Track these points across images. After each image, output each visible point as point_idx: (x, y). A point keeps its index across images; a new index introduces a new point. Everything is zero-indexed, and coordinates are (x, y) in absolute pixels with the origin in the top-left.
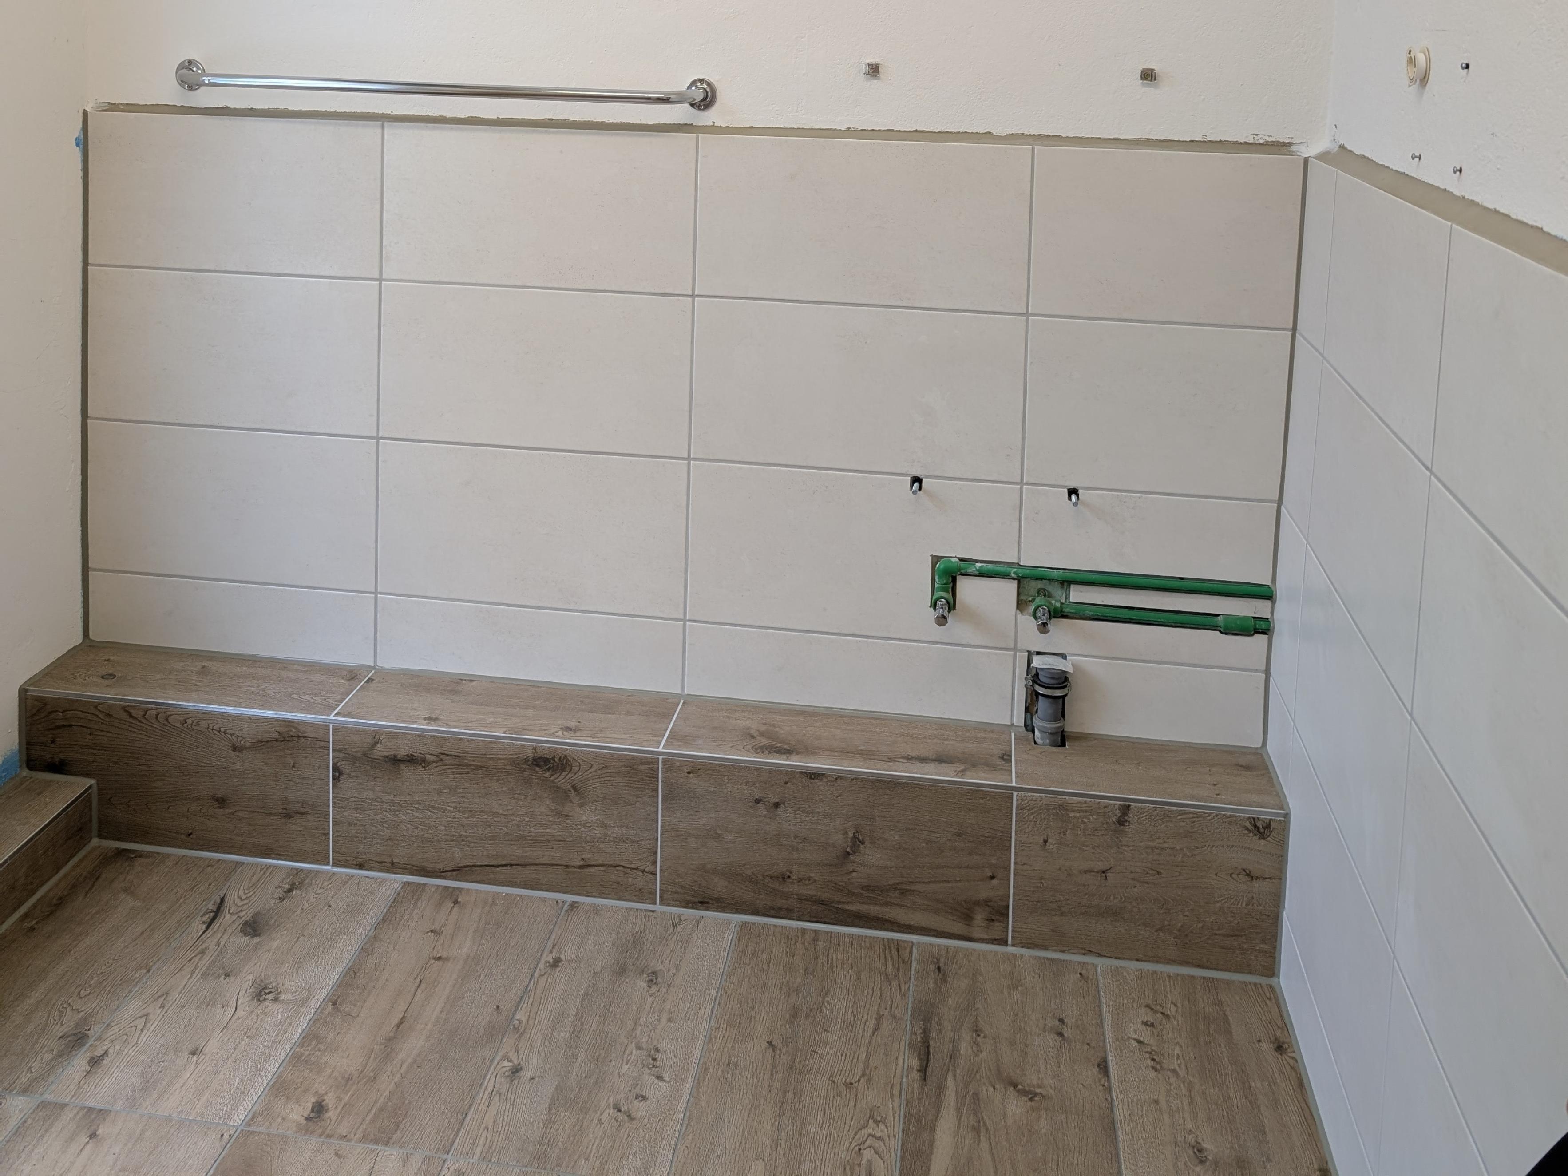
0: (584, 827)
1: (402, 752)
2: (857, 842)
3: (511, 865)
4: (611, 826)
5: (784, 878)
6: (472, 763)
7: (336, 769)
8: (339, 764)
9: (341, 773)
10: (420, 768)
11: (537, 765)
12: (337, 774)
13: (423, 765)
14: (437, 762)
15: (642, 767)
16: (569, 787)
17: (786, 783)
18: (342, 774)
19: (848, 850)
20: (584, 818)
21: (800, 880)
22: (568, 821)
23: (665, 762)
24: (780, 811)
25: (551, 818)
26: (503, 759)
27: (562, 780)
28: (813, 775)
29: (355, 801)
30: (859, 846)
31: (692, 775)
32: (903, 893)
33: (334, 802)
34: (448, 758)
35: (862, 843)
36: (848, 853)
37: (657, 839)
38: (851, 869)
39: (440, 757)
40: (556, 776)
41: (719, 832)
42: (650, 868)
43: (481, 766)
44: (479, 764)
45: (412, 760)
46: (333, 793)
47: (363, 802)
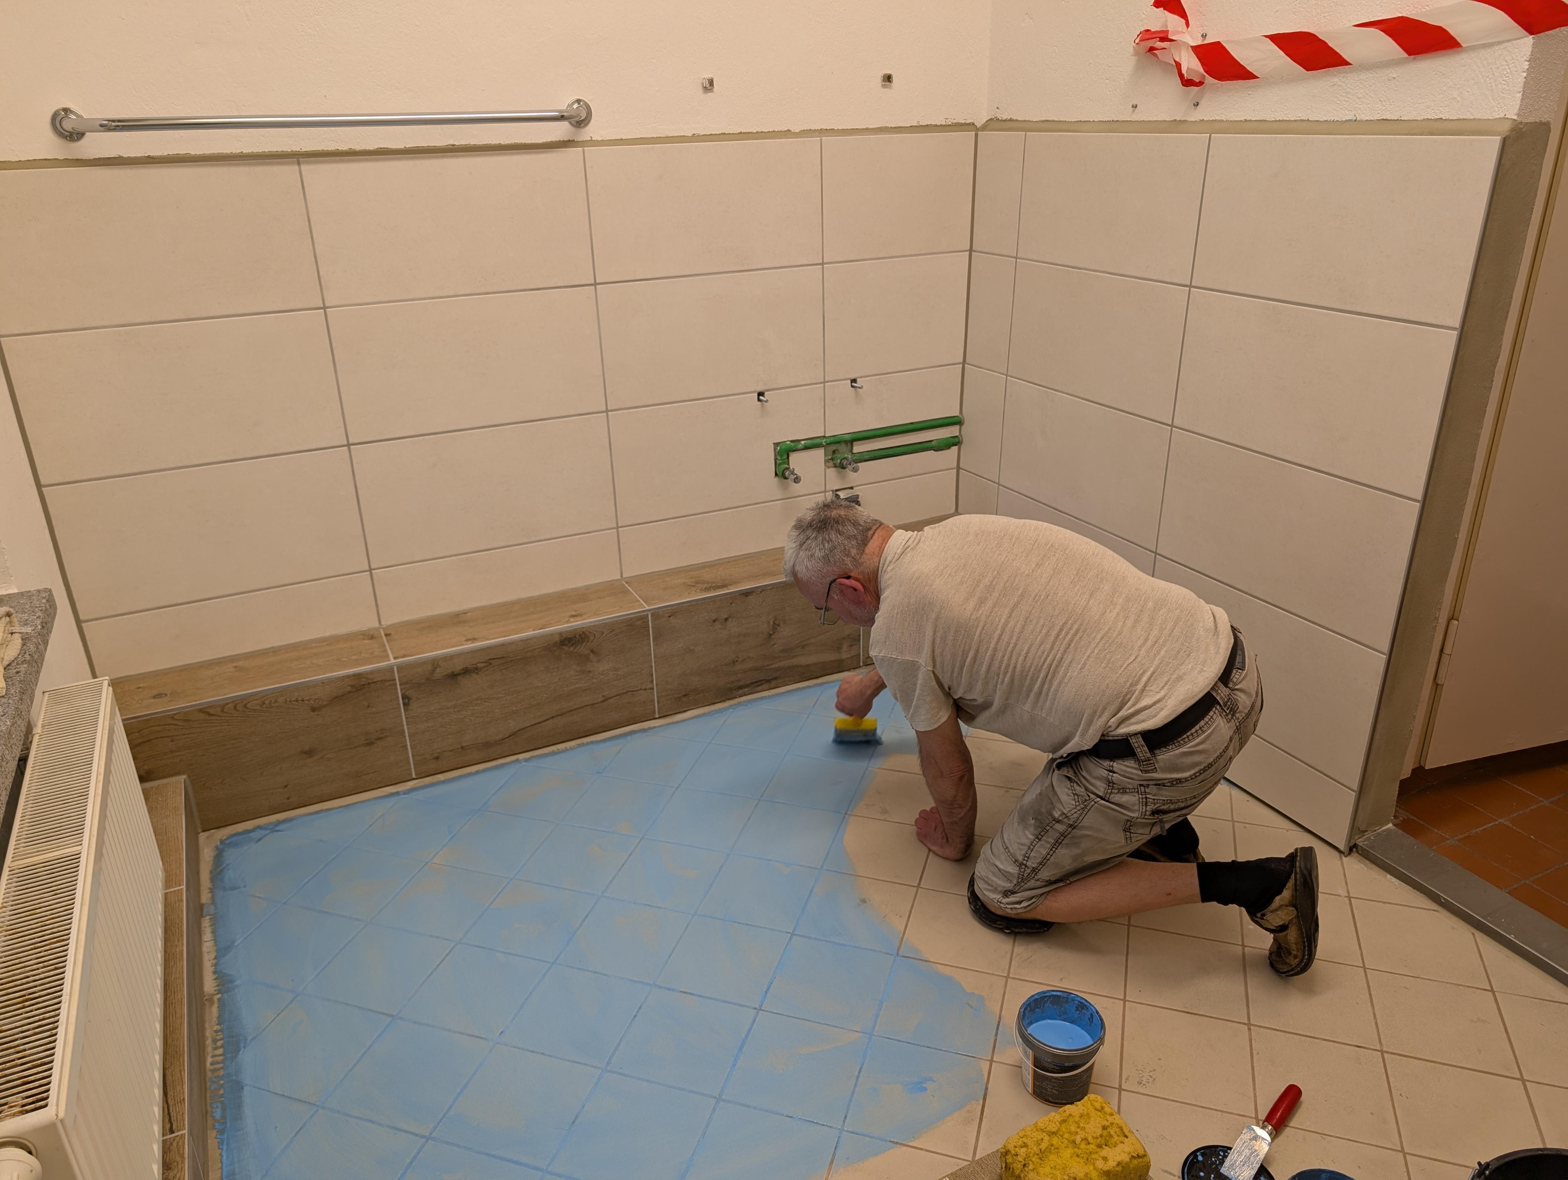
0: (602, 675)
1: (458, 668)
2: (775, 626)
3: (553, 718)
4: (620, 668)
5: (734, 662)
6: (514, 659)
7: (404, 697)
8: (407, 693)
9: (409, 699)
10: (474, 675)
11: (563, 645)
12: (406, 701)
13: (476, 672)
14: (487, 666)
15: (639, 623)
16: (588, 652)
17: (731, 604)
18: (411, 699)
19: (771, 632)
20: (601, 669)
21: (743, 661)
22: (591, 675)
23: (653, 615)
24: (729, 623)
25: (578, 677)
26: (538, 648)
27: (583, 649)
28: (746, 594)
29: (425, 715)
30: (777, 628)
31: (671, 618)
32: (803, 647)
33: (407, 722)
34: (495, 661)
35: (778, 625)
36: (771, 635)
37: (652, 666)
38: (773, 643)
39: (489, 663)
40: (578, 648)
41: (691, 648)
42: (650, 686)
43: (522, 659)
44: (520, 657)
45: (466, 672)
46: (405, 715)
47: (432, 713)
